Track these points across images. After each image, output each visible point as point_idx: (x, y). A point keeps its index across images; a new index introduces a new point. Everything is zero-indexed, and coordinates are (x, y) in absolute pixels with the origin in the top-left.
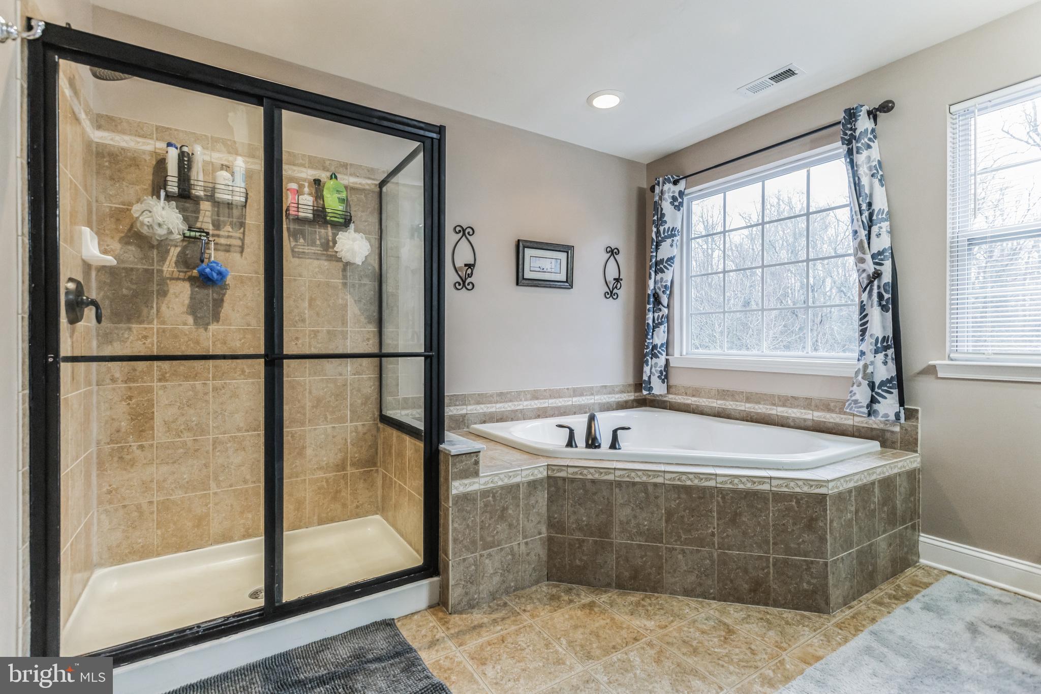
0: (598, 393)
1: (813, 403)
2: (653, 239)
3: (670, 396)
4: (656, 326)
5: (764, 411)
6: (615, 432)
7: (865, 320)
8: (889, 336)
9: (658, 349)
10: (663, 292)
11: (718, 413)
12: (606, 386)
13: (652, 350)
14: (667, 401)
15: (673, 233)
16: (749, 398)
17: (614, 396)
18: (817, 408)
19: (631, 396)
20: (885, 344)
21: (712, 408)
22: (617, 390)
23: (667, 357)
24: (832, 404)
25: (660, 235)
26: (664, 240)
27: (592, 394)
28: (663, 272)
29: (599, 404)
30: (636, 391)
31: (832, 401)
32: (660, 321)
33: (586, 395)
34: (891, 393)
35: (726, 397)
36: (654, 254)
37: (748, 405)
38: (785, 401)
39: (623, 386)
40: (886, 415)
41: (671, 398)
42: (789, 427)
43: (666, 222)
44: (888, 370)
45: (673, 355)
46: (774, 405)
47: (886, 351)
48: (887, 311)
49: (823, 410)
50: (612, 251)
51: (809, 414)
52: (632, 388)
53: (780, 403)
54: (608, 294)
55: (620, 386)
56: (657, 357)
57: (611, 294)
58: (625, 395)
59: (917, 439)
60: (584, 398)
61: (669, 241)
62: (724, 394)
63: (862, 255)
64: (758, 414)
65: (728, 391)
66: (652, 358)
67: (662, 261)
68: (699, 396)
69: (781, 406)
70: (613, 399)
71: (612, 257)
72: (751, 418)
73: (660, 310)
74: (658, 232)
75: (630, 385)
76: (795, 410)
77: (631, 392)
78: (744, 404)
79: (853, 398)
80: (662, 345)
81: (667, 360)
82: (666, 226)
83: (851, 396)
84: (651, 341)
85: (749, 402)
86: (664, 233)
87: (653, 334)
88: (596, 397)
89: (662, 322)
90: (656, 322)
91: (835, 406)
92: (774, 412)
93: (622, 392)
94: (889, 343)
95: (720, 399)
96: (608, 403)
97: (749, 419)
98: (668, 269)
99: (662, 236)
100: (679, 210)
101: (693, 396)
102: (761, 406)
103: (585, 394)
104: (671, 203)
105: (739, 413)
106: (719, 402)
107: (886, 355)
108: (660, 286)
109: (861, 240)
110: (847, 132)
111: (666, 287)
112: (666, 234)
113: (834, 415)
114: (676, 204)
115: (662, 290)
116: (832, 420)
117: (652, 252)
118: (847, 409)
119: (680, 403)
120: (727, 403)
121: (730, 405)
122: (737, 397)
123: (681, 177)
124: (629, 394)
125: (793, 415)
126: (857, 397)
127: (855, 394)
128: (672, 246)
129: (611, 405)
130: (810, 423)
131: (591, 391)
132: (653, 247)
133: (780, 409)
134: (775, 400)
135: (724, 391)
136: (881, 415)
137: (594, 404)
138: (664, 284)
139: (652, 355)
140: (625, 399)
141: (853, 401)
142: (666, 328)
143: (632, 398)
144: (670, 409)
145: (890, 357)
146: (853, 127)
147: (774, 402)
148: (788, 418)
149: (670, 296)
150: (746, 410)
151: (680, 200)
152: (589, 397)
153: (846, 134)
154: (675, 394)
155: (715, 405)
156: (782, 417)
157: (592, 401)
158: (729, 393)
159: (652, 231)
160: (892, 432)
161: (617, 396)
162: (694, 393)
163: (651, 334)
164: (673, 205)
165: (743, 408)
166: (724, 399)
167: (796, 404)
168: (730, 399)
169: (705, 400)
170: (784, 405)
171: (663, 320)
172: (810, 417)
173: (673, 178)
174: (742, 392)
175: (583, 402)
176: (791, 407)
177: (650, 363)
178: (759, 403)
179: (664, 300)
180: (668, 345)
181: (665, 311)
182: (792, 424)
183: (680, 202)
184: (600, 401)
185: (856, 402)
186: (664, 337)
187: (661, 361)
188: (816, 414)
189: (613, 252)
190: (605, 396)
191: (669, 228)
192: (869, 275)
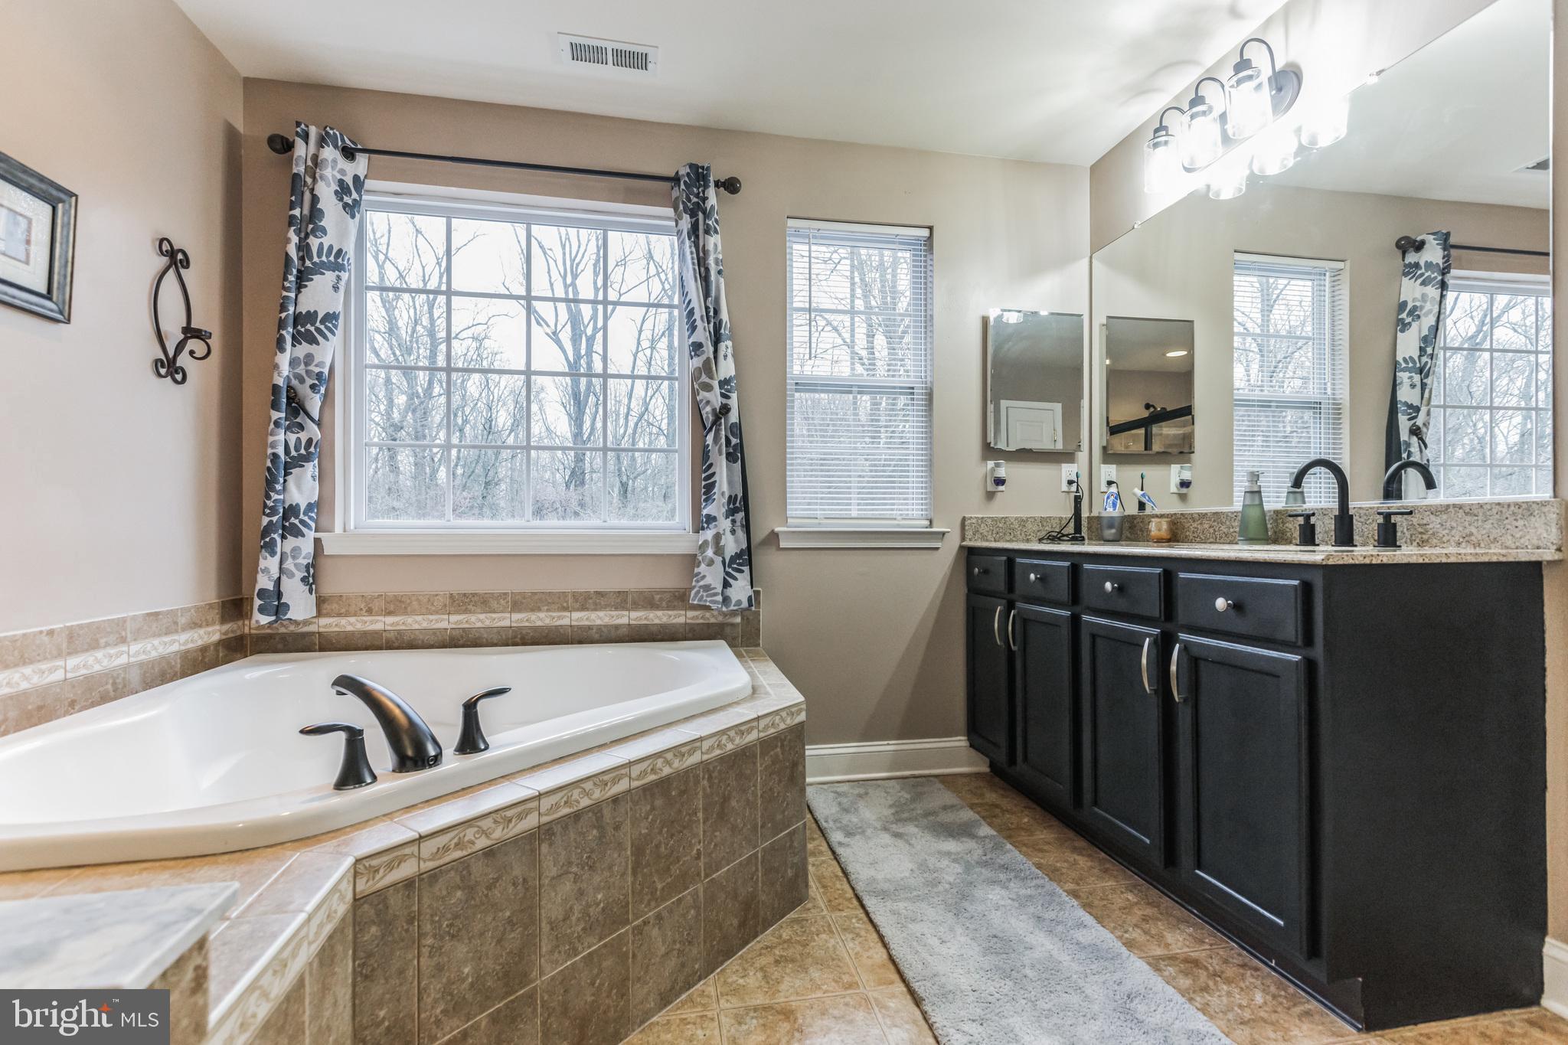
0: (139, 635)
1: (630, 598)
2: (288, 259)
3: (323, 621)
4: (295, 462)
5: (547, 622)
6: (470, 709)
7: (710, 472)
8: (736, 495)
9: (302, 516)
10: (313, 387)
11: (452, 639)
12: (157, 614)
13: (285, 518)
14: (313, 633)
15: (340, 260)
16: (518, 603)
17: (176, 637)
18: (636, 606)
19: (214, 633)
20: (731, 506)
21: (435, 631)
22: (182, 621)
23: (318, 535)
24: (657, 597)
25: (311, 258)
26: (318, 269)
27: (123, 640)
28: (312, 341)
29: (141, 664)
30: (224, 620)
31: (658, 593)
32: (303, 451)
33: (107, 645)
34: (742, 571)
35: (470, 607)
36: (293, 295)
37: (516, 616)
38: (586, 601)
39: (197, 608)
40: (739, 602)
41: (329, 625)
42: (592, 642)
43: (324, 231)
44: (737, 541)
45: (330, 530)
46: (566, 609)
47: (733, 515)
48: (735, 461)
49: (644, 608)
50: (172, 254)
51: (623, 616)
52: (215, 614)
53: (577, 605)
54: (163, 366)
55: (188, 610)
56: (298, 533)
57: (169, 367)
58: (202, 631)
59: (758, 630)
60: (99, 654)
61: (330, 276)
62: (461, 602)
63: (707, 380)
64: (535, 629)
65: (474, 595)
66: (283, 537)
67: (311, 317)
68: (405, 612)
69: (578, 610)
70: (175, 648)
71: (171, 273)
72: (523, 638)
73: (301, 427)
74: (304, 248)
75: (211, 606)
76: (601, 614)
77: (213, 623)
78: (508, 615)
79: (702, 583)
80: (310, 507)
81: (318, 542)
82: (326, 241)
83: (697, 581)
84: (281, 497)
85: (520, 611)
86: (319, 255)
87: (285, 481)
88: (134, 648)
89: (309, 454)
90: (294, 453)
91: (661, 599)
92: (566, 622)
93: (194, 625)
94: (738, 504)
95: (457, 612)
96: (163, 658)
97: (518, 640)
98: (326, 338)
99: (316, 259)
100: (353, 217)
101: (390, 613)
102: (542, 615)
103: (102, 641)
104: (336, 192)
105: (499, 633)
106: (454, 618)
107: (734, 522)
108: (304, 374)
109: (708, 358)
110: (692, 197)
111: (319, 376)
112: (324, 258)
113: (659, 613)
114: (347, 199)
115: (309, 382)
116: (657, 621)
117: (287, 289)
118: (694, 600)
119: (353, 633)
120: (473, 618)
121: (478, 620)
122: (494, 604)
123: (359, 147)
124: (210, 629)
125: (599, 622)
126: (708, 581)
127: (704, 577)
128: (336, 288)
129: (169, 663)
130: (624, 631)
131: (118, 633)
132: (292, 278)
133: (576, 615)
134: (567, 602)
135: (465, 595)
136: (733, 602)
137: (126, 668)
138: (317, 370)
139: (284, 528)
140: (200, 643)
141: (701, 587)
142: (317, 470)
143: (216, 637)
144: (321, 649)
145: (738, 524)
146: (701, 194)
147: (565, 604)
148: (590, 628)
149: (328, 399)
150: (514, 625)
151: (355, 195)
152: (112, 651)
153: (689, 200)
154: (339, 615)
155: (444, 625)
156: (580, 627)
157: (123, 660)
158: (476, 598)
159: (288, 241)
160: (733, 625)
161: (183, 637)
162: (392, 608)
163: (281, 480)
164: (341, 199)
165: (506, 623)
166: (466, 611)
167: (603, 603)
168: (479, 610)
169: (419, 618)
170: (583, 608)
171: (312, 449)
172: (624, 621)
173: (343, 140)
174: (505, 594)
175: (97, 668)
176: (596, 610)
177: (278, 550)
178: (539, 610)
179: (314, 403)
180: (321, 507)
181: (313, 431)
182: (597, 636)
183: (355, 200)
184: (143, 657)
185: (707, 588)
186: (313, 489)
187: (306, 545)
188: (634, 615)
189: (175, 259)
190: (156, 642)
191: (331, 247)
192: (714, 410)
